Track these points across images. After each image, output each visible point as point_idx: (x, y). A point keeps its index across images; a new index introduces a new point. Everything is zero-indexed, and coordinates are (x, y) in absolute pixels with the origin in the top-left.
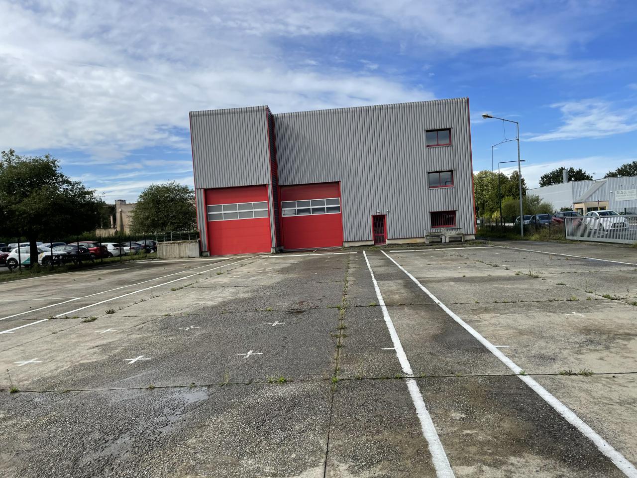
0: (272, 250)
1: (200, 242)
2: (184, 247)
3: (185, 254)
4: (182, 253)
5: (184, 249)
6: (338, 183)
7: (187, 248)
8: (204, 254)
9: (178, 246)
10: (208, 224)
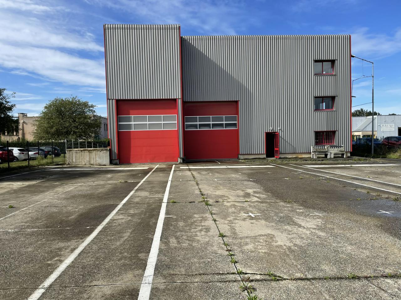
0: (179, 160)
1: (110, 151)
2: (94, 155)
3: (96, 161)
4: (92, 160)
5: (94, 157)
6: (237, 102)
7: (97, 156)
8: (114, 162)
9: (88, 153)
10: (119, 133)
